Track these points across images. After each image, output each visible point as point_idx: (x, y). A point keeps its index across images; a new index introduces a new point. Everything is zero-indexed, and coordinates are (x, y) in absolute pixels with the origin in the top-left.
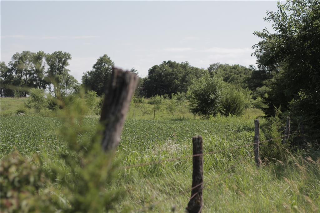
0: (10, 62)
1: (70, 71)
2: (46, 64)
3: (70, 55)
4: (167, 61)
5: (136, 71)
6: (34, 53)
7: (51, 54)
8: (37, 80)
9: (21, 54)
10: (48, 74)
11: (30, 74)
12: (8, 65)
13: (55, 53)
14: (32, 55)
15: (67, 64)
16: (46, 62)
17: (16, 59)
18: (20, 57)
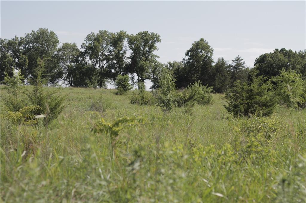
0: (83, 43)
1: (158, 57)
2: (128, 48)
3: (159, 36)
4: (280, 49)
5: (242, 59)
6: (113, 33)
7: (135, 35)
8: (116, 68)
9: (97, 34)
10: (131, 60)
11: (108, 60)
12: (81, 47)
13: (140, 34)
14: (111, 36)
15: (155, 48)
16: (128, 45)
17: (90, 41)
18: (96, 38)
